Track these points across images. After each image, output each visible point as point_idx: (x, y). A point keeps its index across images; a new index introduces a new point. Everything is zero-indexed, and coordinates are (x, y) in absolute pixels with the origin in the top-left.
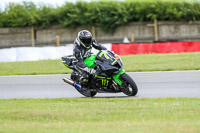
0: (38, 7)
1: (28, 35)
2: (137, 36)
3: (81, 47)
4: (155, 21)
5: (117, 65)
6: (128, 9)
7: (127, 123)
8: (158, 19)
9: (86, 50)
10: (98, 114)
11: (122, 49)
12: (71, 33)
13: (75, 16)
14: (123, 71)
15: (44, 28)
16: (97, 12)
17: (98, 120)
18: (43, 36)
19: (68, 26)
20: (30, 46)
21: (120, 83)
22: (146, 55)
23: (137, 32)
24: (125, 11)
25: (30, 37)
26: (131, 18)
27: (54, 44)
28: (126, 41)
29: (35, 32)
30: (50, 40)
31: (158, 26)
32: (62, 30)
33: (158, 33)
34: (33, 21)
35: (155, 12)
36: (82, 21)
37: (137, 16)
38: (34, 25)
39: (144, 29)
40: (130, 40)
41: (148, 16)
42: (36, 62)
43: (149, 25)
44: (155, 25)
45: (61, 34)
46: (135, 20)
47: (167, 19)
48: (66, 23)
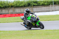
3: (26, 14)
5: (38, 19)
21: (39, 25)
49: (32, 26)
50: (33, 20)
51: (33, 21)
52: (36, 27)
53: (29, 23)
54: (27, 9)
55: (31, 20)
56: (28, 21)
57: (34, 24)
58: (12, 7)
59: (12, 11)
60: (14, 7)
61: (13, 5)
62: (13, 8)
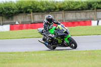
2: (23, 20)
4: (32, 13)
6: (18, 7)
7: (18, 64)
9: (50, 25)
11: (15, 28)
14: (69, 36)
17: (4, 63)
21: (68, 42)
22: (27, 30)
23: (23, 18)
26: (19, 11)
28: (17, 23)
31: (33, 15)
33: (33, 19)
35: (31, 8)
37: (22, 11)
39: (26, 17)
40: (19, 22)
41: (28, 10)
43: (29, 15)
44: (32, 15)
46: (21, 12)
47: (37, 12)
49: (56, 44)
50: (59, 34)
51: (59, 36)
52: (63, 45)
53: (52, 39)
54: (49, 16)
55: (55, 34)
56: (50, 35)
57: (60, 41)
58: (61, 9)
59: (61, 16)
60: (65, 10)
61: (62, 6)
62: (63, 12)
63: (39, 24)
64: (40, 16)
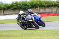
0: (4, 4)
1: (1, 12)
4: (39, 7)
7: (30, 37)
8: (40, 7)
10: (22, 35)
12: (14, 11)
13: (15, 6)
15: (6, 10)
16: (21, 5)
17: (22, 37)
18: (6, 12)
19: (13, 9)
20: (2, 15)
24: (29, 5)
25: (2, 13)
26: (31, 6)
27: (9, 14)
29: (3, 11)
30: (8, 13)
31: (39, 9)
32: (11, 11)
34: (3, 8)
35: (38, 5)
36: (17, 8)
37: (33, 6)
38: (3, 9)
39: (35, 10)
42: (4, 20)
43: (37, 9)
44: (38, 8)
45: (11, 12)
48: (12, 9)
58: (55, 6)
59: (56, 10)
60: (58, 6)
61: (56, 4)
63: (43, 14)
64: (44, 9)
